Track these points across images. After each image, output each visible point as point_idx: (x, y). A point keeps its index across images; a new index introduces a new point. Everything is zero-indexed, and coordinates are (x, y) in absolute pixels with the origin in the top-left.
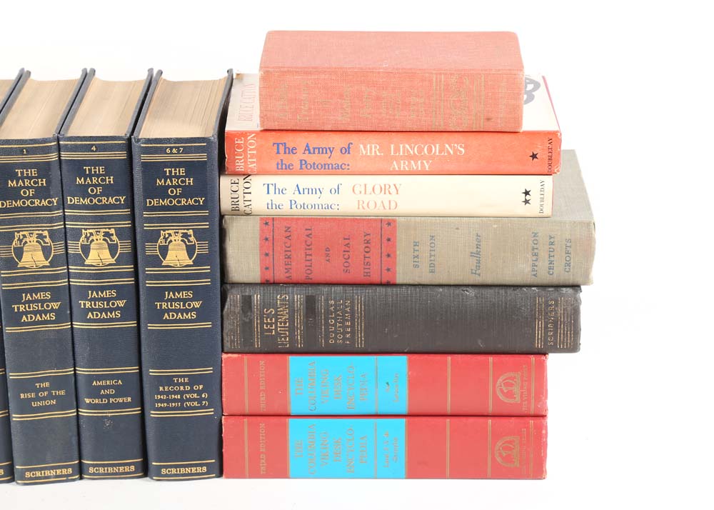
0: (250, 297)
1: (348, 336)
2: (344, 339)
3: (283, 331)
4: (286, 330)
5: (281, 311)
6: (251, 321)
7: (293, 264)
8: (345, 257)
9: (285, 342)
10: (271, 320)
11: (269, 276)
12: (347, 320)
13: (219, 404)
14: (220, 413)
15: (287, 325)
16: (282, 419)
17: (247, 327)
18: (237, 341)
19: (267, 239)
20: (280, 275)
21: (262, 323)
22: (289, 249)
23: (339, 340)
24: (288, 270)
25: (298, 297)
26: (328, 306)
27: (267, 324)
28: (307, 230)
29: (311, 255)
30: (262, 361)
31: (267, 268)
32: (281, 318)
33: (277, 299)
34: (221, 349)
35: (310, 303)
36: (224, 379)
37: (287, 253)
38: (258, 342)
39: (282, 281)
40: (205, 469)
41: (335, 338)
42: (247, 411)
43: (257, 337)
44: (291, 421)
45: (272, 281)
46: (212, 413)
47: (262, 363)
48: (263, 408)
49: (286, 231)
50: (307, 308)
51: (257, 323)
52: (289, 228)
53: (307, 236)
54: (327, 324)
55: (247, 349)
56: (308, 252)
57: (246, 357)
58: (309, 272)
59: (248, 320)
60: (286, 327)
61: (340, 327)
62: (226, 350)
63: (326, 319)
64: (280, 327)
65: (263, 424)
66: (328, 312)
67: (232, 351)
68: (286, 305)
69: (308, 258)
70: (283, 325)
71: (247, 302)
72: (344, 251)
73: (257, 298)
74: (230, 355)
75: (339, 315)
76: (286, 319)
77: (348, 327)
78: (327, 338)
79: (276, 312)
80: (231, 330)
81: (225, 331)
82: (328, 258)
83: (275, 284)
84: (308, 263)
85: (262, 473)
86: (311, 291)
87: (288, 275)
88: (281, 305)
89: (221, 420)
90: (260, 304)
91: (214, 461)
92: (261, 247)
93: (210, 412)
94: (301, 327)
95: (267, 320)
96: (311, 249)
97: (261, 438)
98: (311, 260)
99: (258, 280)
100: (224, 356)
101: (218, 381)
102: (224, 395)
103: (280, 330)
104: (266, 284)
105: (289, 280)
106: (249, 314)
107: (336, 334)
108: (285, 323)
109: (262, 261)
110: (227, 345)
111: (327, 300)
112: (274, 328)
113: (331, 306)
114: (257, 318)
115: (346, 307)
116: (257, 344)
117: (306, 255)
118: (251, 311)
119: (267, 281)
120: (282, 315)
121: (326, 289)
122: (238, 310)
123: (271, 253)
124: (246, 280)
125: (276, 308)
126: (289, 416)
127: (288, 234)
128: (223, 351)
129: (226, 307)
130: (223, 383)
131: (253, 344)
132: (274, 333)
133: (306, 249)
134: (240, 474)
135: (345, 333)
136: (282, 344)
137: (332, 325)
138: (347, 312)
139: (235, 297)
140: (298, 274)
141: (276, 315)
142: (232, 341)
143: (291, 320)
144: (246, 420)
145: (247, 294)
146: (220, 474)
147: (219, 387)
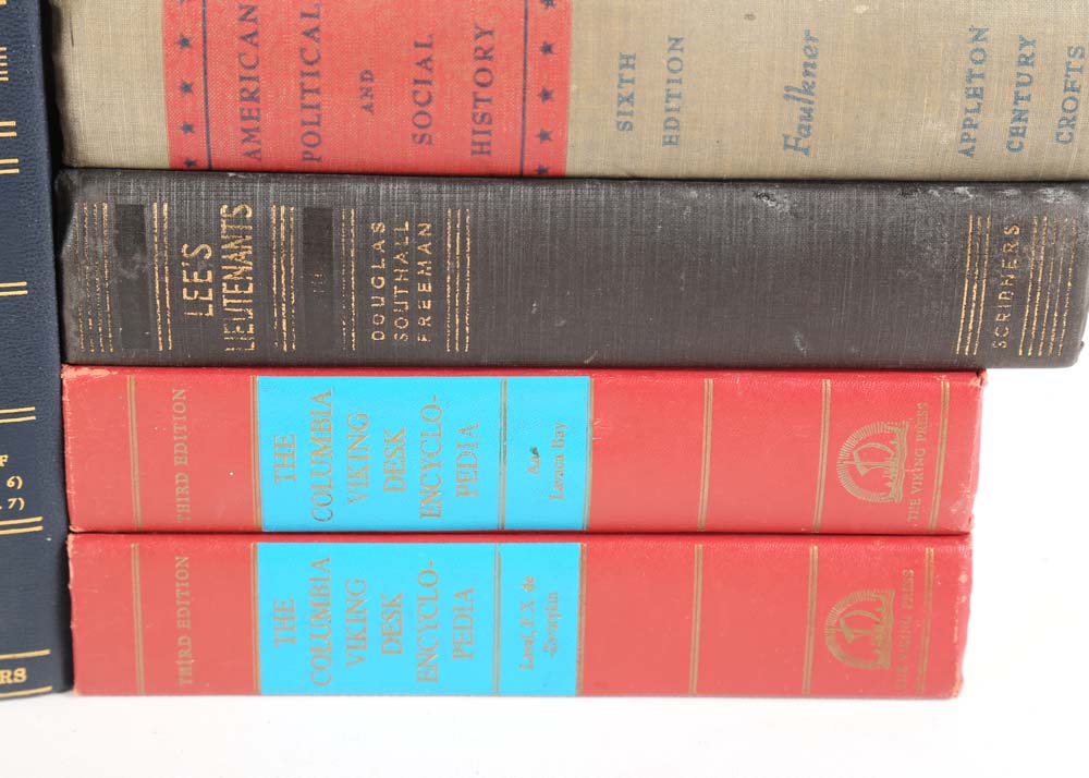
0: (139, 210)
1: (425, 321)
2: (414, 330)
3: (236, 306)
4: (248, 306)
5: (231, 251)
6: (144, 280)
7: (267, 115)
8: (419, 99)
9: (244, 335)
10: (203, 275)
11: (196, 150)
12: (423, 279)
13: (57, 503)
14: (63, 526)
15: (250, 290)
16: (239, 543)
17: (133, 297)
18: (105, 332)
19: (185, 42)
20: (228, 147)
21: (176, 286)
22: (252, 73)
23: (400, 332)
24: (249, 135)
25: (282, 211)
26: (367, 237)
27: (192, 287)
28: (304, 15)
29: (317, 91)
30: (180, 388)
31: (188, 128)
32: (230, 272)
33: (219, 217)
34: (57, 356)
35: (317, 230)
36: (69, 439)
37: (244, 84)
38: (165, 335)
39: (232, 166)
40: (21, 674)
41: (389, 328)
42: (138, 519)
43: (164, 327)
44: (265, 550)
45: (204, 163)
46: (39, 528)
47: (179, 394)
48: (183, 511)
49: (242, 19)
50: (307, 243)
51: (162, 284)
52: (253, 9)
53: (307, 34)
54: (365, 290)
55: (133, 356)
56: (309, 82)
57: (131, 378)
58: (312, 139)
59: (133, 276)
60: (247, 297)
61: (401, 297)
62: (72, 356)
63: (364, 275)
64: (229, 296)
65: (181, 557)
66: (366, 254)
67: (91, 359)
68: (244, 234)
69: (309, 99)
70: (237, 290)
71: (131, 224)
72: (416, 82)
73: (159, 213)
74: (85, 371)
75: (398, 264)
76: (245, 274)
77: (425, 296)
78: (364, 326)
79: (218, 252)
80: (87, 304)
81: (70, 305)
82: (367, 101)
83: (213, 171)
84: (309, 115)
85: (182, 682)
86: (317, 193)
87: (249, 147)
88: (229, 232)
89: (65, 546)
90: (170, 230)
91: (46, 652)
92: (170, 65)
93: (33, 524)
94: (288, 297)
95: (190, 276)
96: (317, 74)
97: (178, 593)
98: (318, 106)
99: (164, 161)
100: (69, 374)
101: (53, 444)
102: (71, 479)
103: (229, 305)
104: (185, 170)
105: (252, 162)
106: (137, 257)
107: (391, 317)
108: (243, 285)
109: (171, 105)
110: (76, 345)
111: (364, 221)
112: (210, 298)
113: (378, 237)
114: (162, 274)
115: (422, 241)
116: (164, 343)
117: (304, 91)
118: (144, 250)
119: (190, 163)
120: (233, 263)
121: (361, 189)
122: (104, 246)
123: (199, 81)
124: (127, 160)
125: (217, 244)
126: (257, 533)
127: (249, 28)
128: (64, 359)
129: (70, 236)
130: (68, 449)
131: (150, 342)
132: (211, 313)
133: (303, 74)
134: (121, 684)
135: (415, 313)
136: (235, 343)
137: (381, 292)
138: (421, 256)
139: (94, 207)
140: (280, 142)
141: (217, 264)
142: (90, 335)
143: (262, 274)
144: (134, 545)
145: (131, 200)
146: (67, 682)
147: (54, 459)
